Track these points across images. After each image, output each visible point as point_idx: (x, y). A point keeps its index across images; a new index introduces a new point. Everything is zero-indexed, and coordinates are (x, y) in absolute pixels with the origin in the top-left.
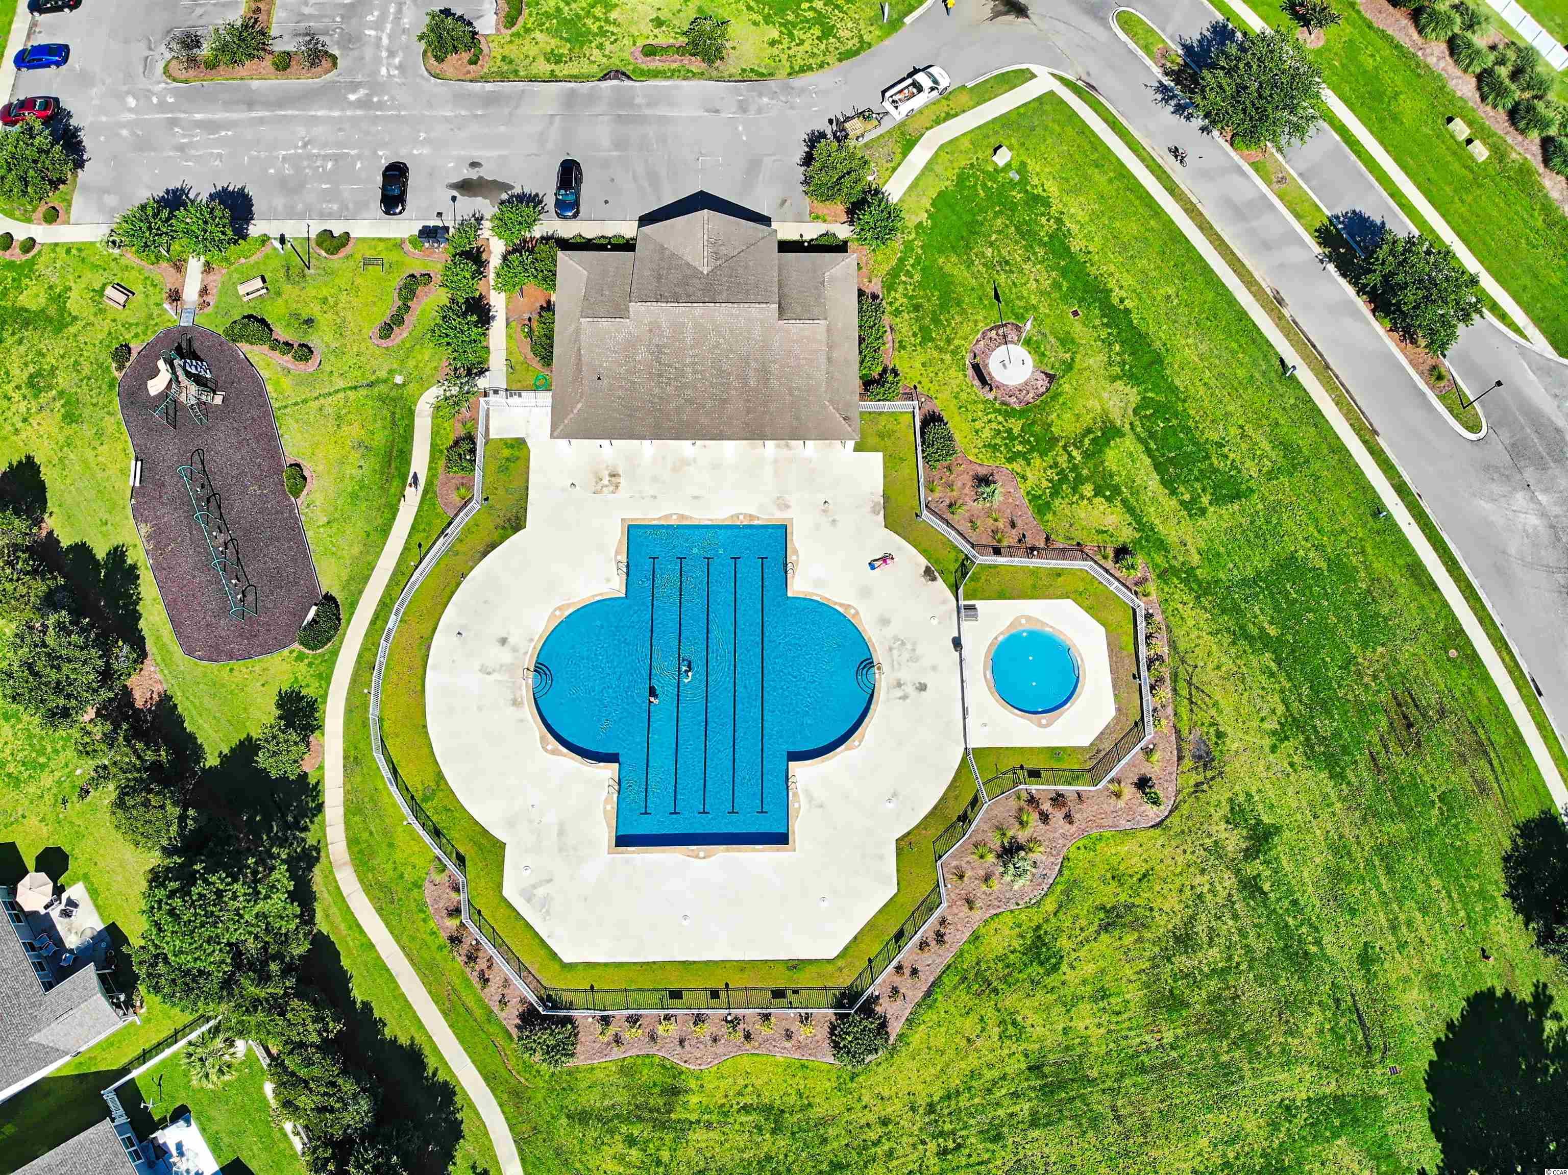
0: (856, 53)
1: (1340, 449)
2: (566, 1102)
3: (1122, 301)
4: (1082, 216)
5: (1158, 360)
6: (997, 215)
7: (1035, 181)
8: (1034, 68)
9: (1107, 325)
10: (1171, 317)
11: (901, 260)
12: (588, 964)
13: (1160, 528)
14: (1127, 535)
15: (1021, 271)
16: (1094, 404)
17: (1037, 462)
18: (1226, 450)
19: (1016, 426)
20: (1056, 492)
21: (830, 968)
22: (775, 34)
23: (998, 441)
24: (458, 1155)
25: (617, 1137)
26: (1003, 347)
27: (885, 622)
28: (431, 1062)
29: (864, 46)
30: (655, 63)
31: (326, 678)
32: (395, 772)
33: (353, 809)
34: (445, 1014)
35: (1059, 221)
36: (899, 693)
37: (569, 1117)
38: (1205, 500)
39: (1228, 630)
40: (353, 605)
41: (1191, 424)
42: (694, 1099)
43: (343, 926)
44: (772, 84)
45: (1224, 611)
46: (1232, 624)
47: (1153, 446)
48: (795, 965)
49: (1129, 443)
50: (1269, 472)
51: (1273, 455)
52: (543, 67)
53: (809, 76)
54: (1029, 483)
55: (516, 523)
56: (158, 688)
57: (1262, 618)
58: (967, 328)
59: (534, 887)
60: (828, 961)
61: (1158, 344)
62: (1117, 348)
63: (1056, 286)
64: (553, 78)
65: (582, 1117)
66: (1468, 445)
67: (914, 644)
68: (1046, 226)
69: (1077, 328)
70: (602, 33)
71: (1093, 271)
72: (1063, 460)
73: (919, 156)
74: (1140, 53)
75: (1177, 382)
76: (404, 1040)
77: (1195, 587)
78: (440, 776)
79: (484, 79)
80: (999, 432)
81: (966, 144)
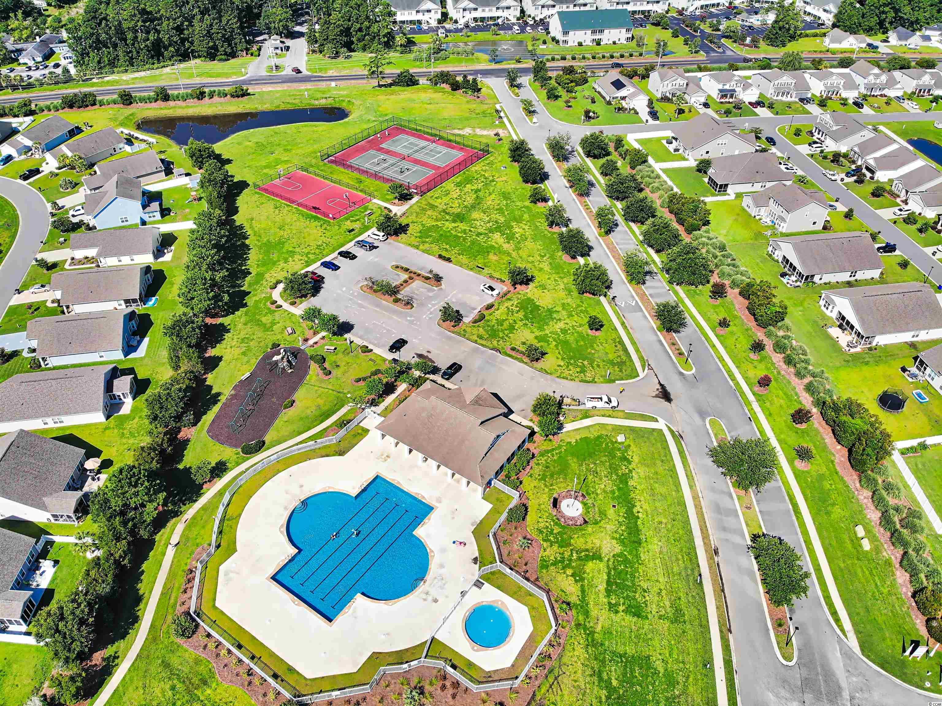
0: (589, 382)
1: (705, 628)
2: (167, 656)
3: (638, 512)
4: (642, 475)
5: (639, 543)
6: (605, 456)
7: (630, 453)
8: (659, 419)
9: (625, 518)
10: (657, 530)
11: (553, 449)
12: (222, 612)
13: (591, 606)
14: (573, 599)
15: (601, 479)
16: (598, 543)
17: (555, 547)
18: (646, 594)
19: (556, 530)
20: (555, 564)
21: (304, 681)
22: (562, 364)
23: (545, 531)
24: (116, 644)
25: (170, 682)
26: (573, 500)
27: (442, 566)
28: (142, 606)
29: (593, 381)
30: (513, 353)
31: (238, 464)
32: (228, 505)
33: (204, 508)
34: (162, 594)
35: (630, 471)
36: (424, 596)
37: (163, 662)
38: (621, 608)
39: (592, 668)
40: (268, 448)
41: (637, 575)
42: (209, 691)
43: (163, 542)
44: (549, 376)
45: (596, 659)
46: (596, 668)
47: (613, 573)
48: (291, 669)
49: (602, 565)
50: (661, 616)
51: (669, 610)
52: (475, 338)
53: (565, 381)
54: (546, 553)
55: (342, 453)
56: (189, 436)
57: (613, 673)
58: (562, 485)
59: (232, 572)
60: (305, 678)
61: (642, 537)
62: (623, 528)
63: (613, 492)
64: (476, 342)
65: (166, 665)
66: (780, 665)
67: (446, 582)
68: (624, 470)
69: (611, 512)
70: (503, 338)
71: (633, 495)
72: (567, 555)
73: (587, 422)
74: (712, 435)
75: (642, 555)
76: (141, 592)
77: (590, 640)
78: (240, 515)
79: (453, 332)
80: (547, 527)
81: (610, 428)
